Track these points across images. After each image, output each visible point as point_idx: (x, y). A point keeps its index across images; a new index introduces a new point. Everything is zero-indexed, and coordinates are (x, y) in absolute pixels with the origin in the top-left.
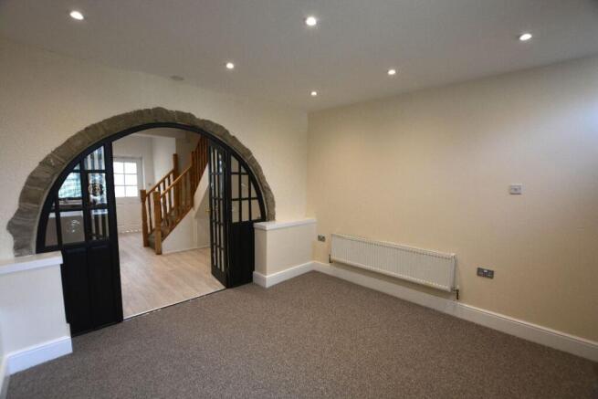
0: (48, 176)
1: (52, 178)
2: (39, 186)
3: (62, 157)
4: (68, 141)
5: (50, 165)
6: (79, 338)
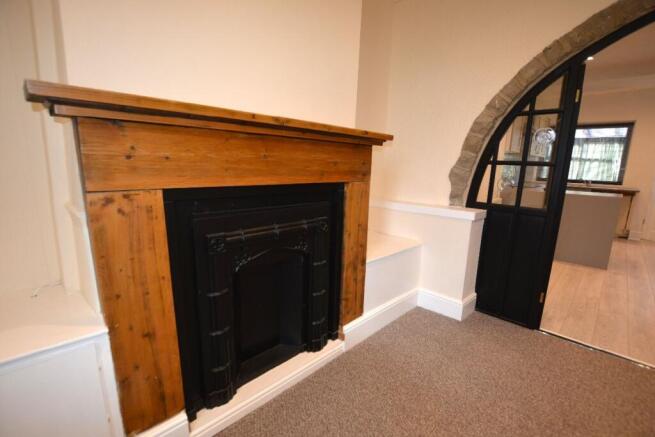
0: (491, 120)
1: (494, 123)
2: (479, 132)
3: (509, 96)
4: (519, 73)
5: (494, 107)
6: (479, 315)
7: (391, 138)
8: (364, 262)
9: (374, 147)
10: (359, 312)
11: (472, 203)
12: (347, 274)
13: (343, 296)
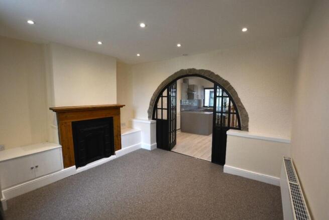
7: (124, 106)
8: (120, 135)
9: (121, 108)
10: (121, 148)
11: (153, 119)
12: (115, 138)
13: (115, 143)
